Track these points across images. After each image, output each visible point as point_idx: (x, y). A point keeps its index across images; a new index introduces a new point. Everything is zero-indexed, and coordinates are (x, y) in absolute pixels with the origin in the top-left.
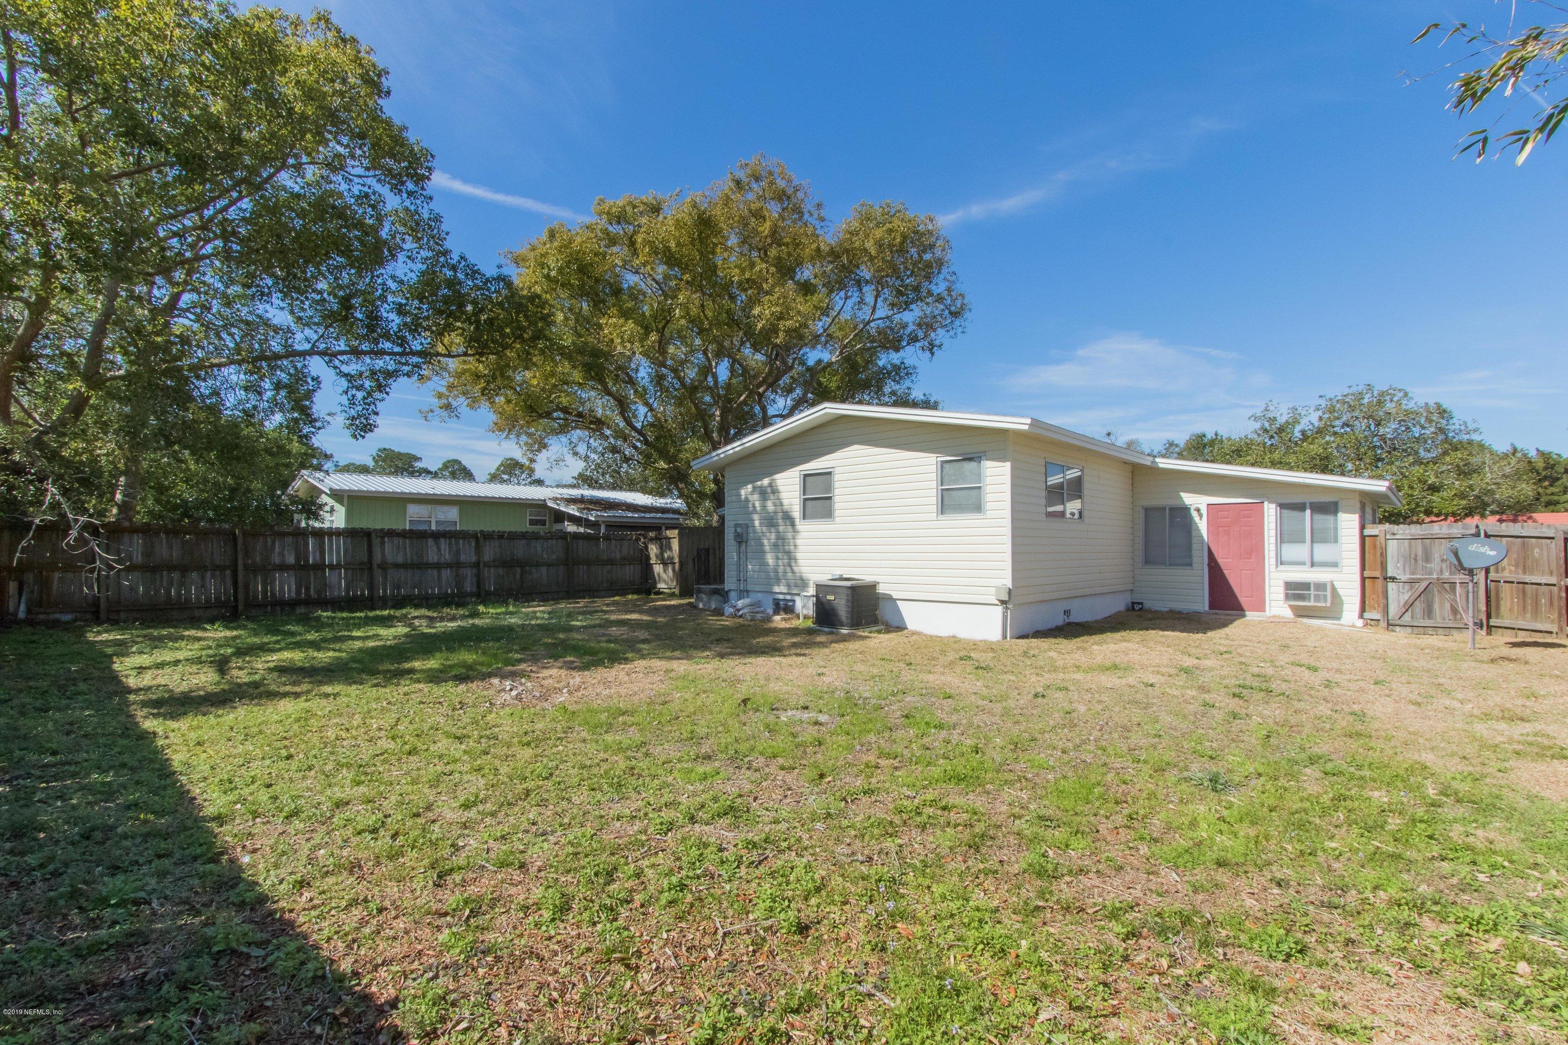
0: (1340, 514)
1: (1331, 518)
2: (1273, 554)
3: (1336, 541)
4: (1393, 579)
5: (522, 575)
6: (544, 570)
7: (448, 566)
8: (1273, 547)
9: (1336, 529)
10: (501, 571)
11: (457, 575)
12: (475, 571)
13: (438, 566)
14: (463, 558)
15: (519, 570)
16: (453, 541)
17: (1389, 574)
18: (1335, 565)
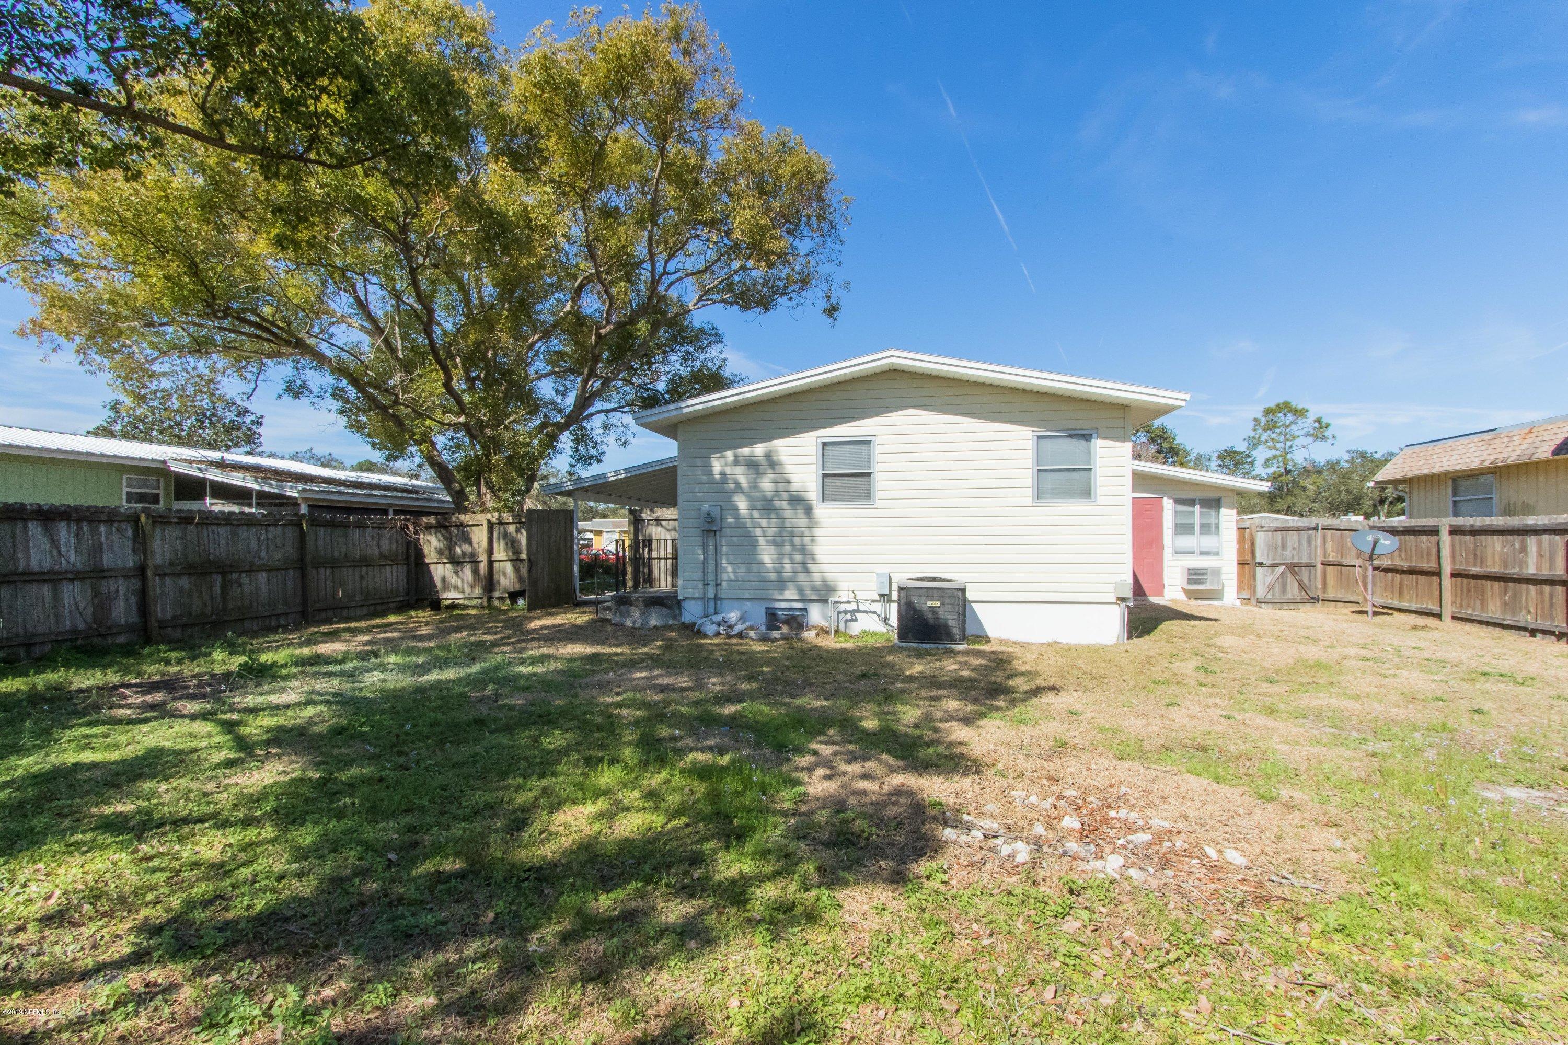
0: (1223, 510)
1: (1213, 513)
2: (1170, 544)
3: (1217, 532)
4: (1261, 564)
5: (223, 588)
6: (262, 577)
7: (76, 576)
8: (1170, 538)
9: (1218, 522)
10: (185, 582)
11: (96, 594)
12: (135, 584)
13: (53, 578)
14: (108, 560)
15: (218, 579)
16: (85, 527)
17: (1258, 560)
18: (1217, 553)
